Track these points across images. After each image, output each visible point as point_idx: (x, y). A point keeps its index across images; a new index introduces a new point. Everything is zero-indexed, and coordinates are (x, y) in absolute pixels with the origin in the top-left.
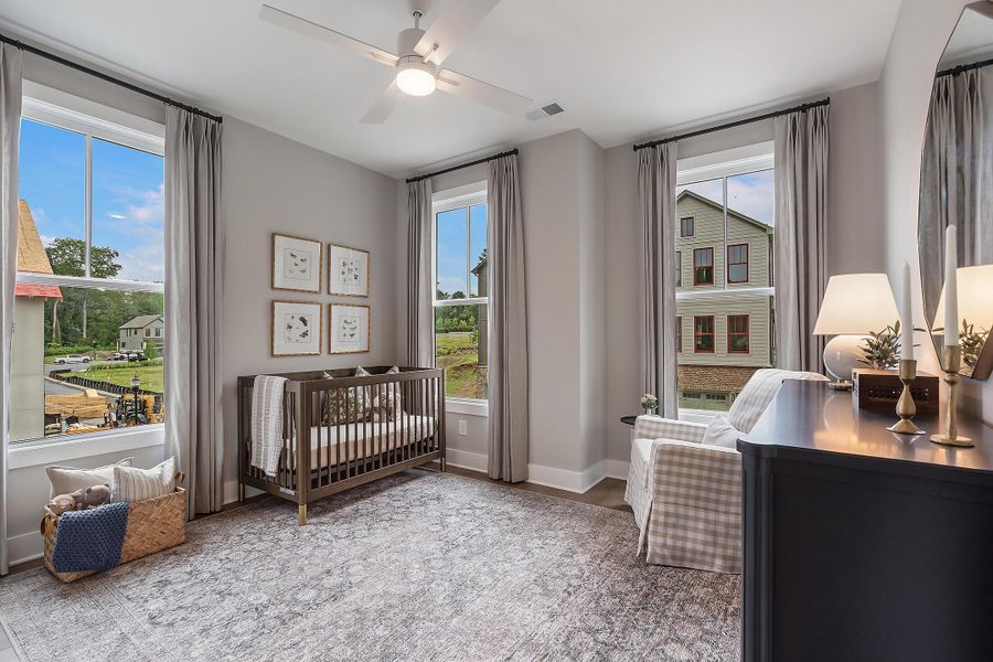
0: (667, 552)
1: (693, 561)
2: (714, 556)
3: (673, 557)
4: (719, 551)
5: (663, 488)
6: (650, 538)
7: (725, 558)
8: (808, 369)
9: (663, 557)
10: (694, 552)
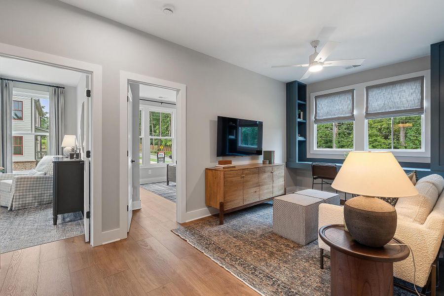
0: (20, 206)
1: (28, 206)
2: (35, 202)
3: (22, 206)
4: (37, 201)
5: (18, 189)
6: (14, 203)
7: (38, 202)
8: (58, 155)
9: (19, 207)
10: (29, 203)
